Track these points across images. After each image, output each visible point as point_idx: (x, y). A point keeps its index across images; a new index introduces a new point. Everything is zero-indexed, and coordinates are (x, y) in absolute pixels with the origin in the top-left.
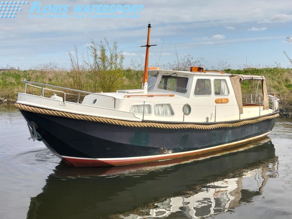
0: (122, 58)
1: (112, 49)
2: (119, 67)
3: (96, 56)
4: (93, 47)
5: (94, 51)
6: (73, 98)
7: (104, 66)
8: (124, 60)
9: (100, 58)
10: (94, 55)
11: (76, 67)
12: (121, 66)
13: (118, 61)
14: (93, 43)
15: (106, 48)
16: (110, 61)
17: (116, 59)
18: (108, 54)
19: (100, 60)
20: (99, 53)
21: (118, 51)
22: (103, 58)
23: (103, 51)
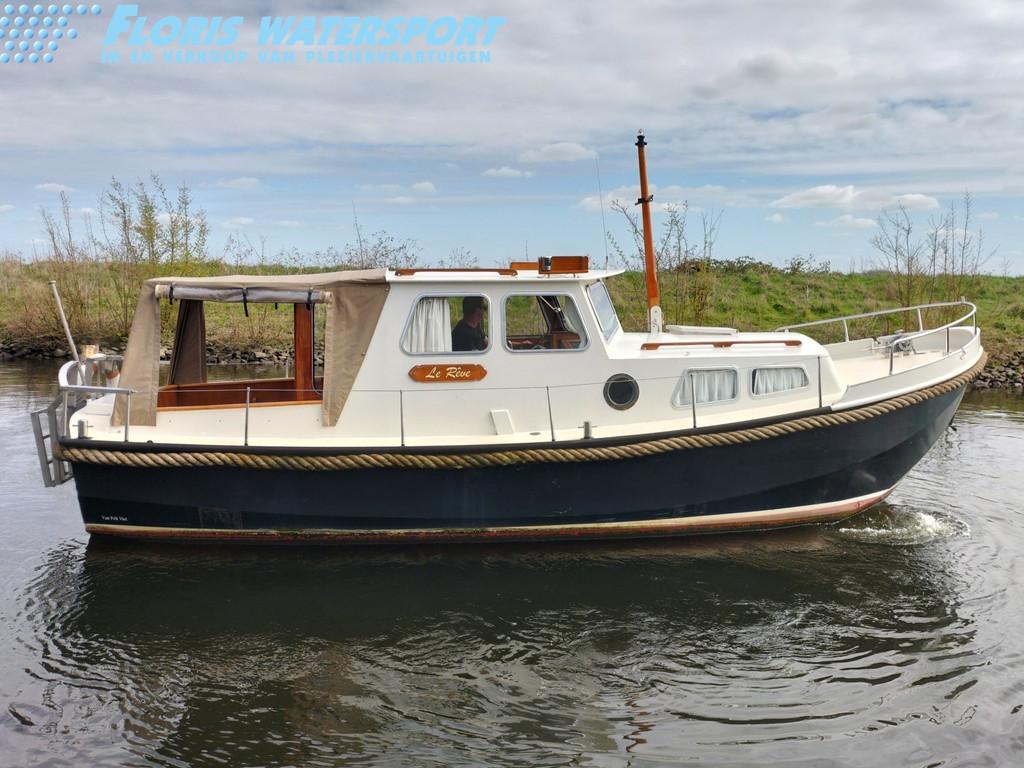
0: (203, 232)
1: (175, 207)
2: (195, 255)
3: (126, 225)
4: (118, 197)
5: (119, 210)
6: (57, 338)
7: (153, 253)
8: (208, 238)
9: (139, 230)
10: (121, 220)
11: (64, 252)
12: (200, 251)
13: (193, 239)
14: (116, 186)
15: (158, 202)
16: (169, 238)
17: (186, 234)
18: (163, 218)
19: (140, 236)
20: (136, 217)
21: (192, 208)
22: (149, 231)
23: (148, 210)
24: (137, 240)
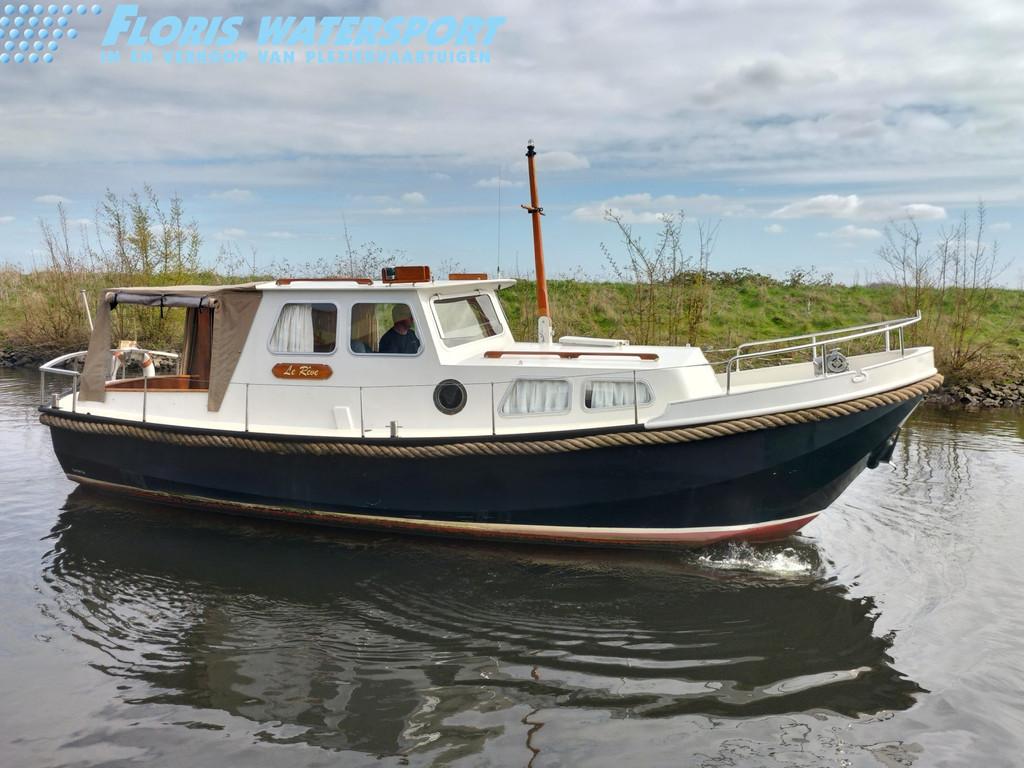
0: (195, 242)
1: (168, 218)
2: (188, 265)
3: (120, 235)
4: (113, 208)
5: (114, 221)
6: (55, 347)
7: (147, 264)
8: (201, 249)
9: (133, 241)
10: (115, 231)
11: (62, 263)
12: (192, 262)
13: (186, 250)
14: (111, 197)
15: (151, 213)
16: (162, 249)
17: (179, 244)
18: (156, 229)
19: (134, 246)
20: (130, 229)
21: (184, 219)
22: (143, 242)
23: (142, 221)
24: (131, 252)
